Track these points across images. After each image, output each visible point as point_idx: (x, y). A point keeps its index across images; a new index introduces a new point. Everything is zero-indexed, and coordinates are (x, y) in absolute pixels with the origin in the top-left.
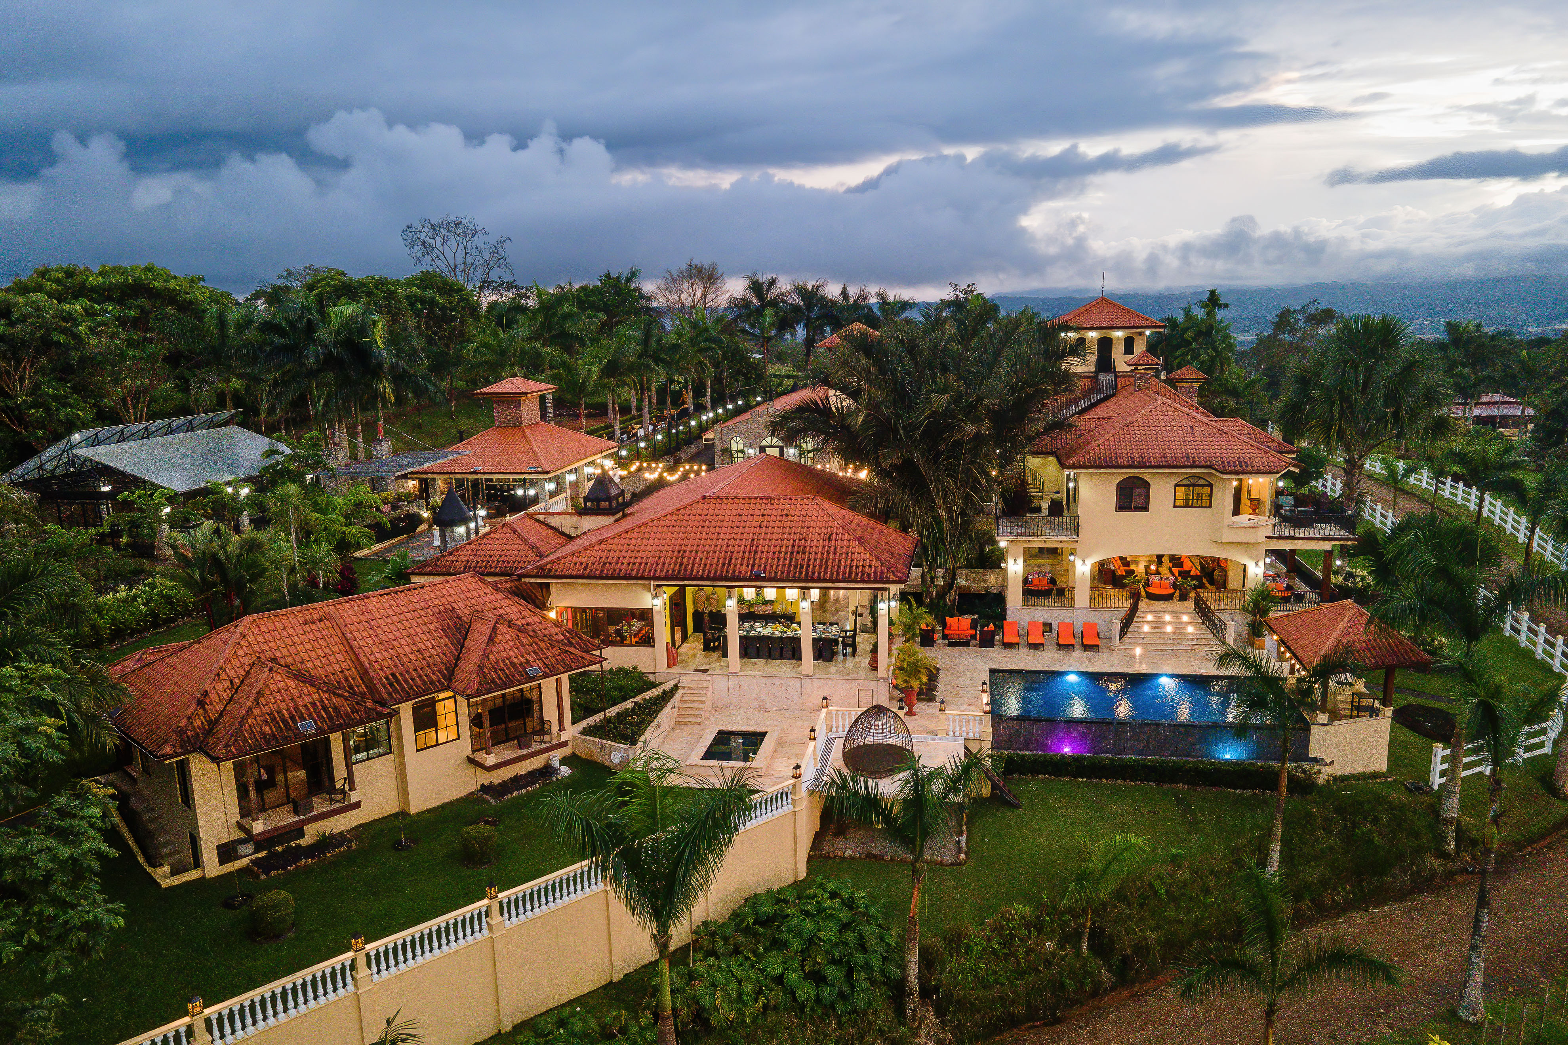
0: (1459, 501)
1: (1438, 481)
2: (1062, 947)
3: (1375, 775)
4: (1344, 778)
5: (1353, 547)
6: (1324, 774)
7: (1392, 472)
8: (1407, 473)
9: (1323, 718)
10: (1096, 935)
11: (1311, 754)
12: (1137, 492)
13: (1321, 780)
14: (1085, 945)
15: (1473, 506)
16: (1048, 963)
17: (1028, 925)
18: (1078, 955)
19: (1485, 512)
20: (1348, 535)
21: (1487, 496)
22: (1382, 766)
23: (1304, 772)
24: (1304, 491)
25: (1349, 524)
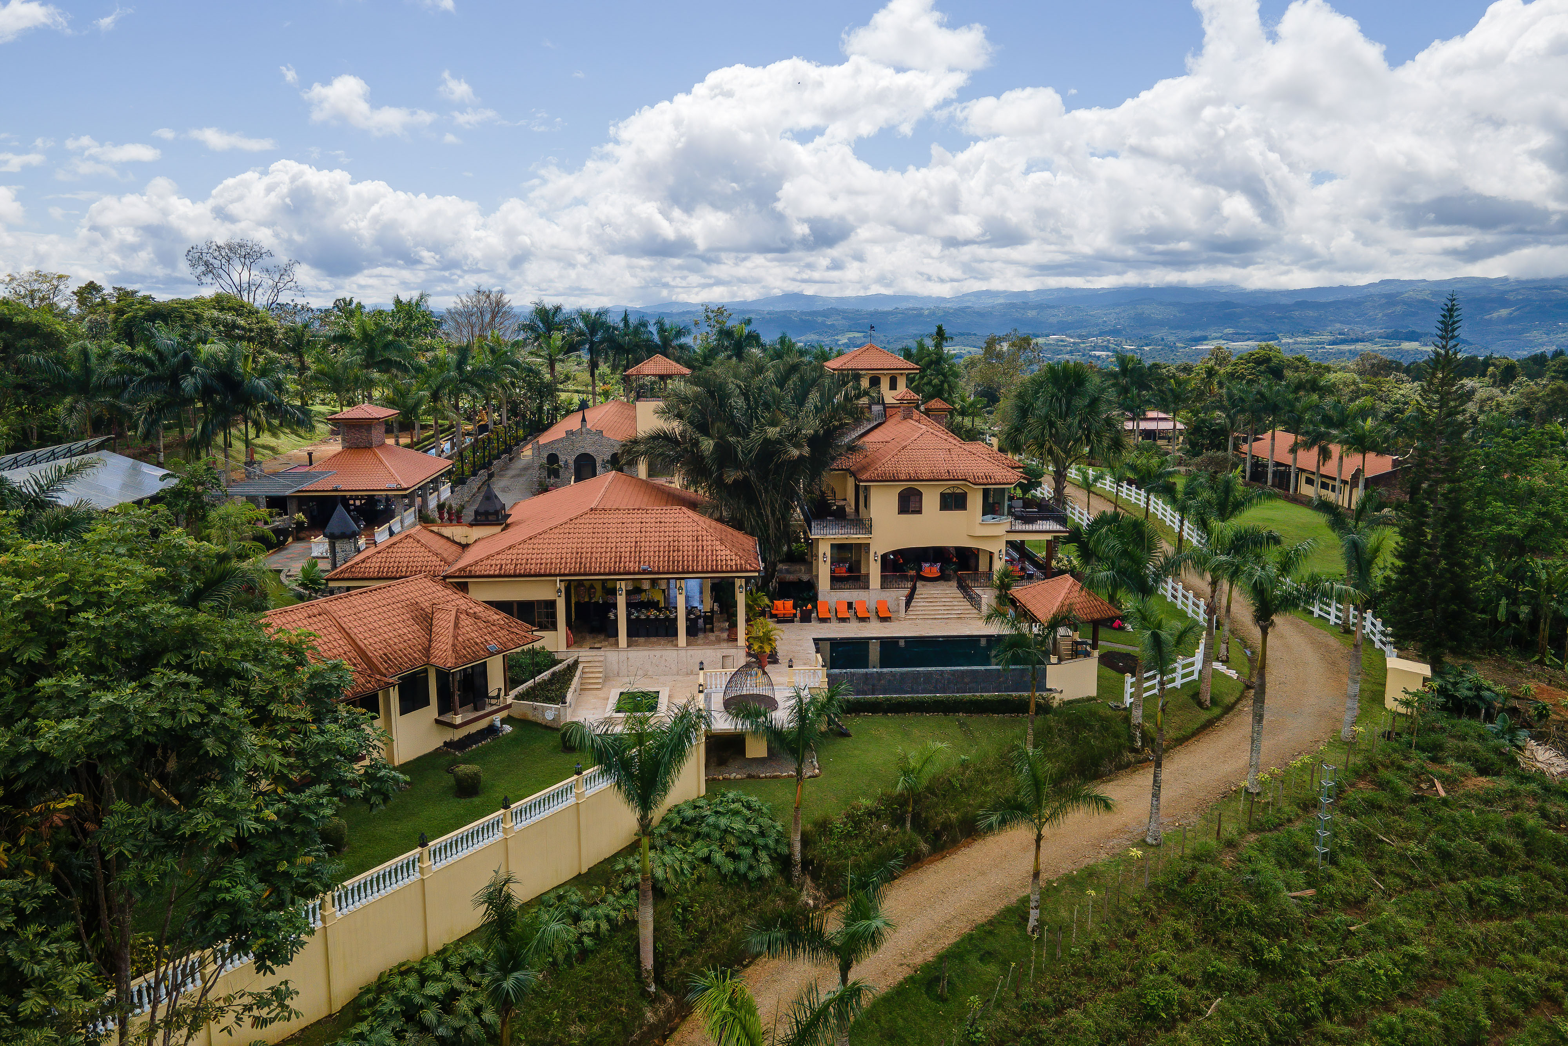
0: (1133, 500)
1: (1118, 485)
2: (894, 827)
3: (1089, 699)
4: (1070, 702)
5: (1065, 537)
6: (1057, 700)
7: (1086, 478)
8: (1096, 480)
9: (1054, 659)
10: (916, 817)
11: (1048, 687)
12: (912, 499)
13: (1055, 704)
14: (908, 825)
15: (1143, 505)
16: (885, 839)
17: (870, 814)
18: (905, 832)
19: (1151, 509)
20: (1062, 528)
21: (1152, 497)
22: (1093, 692)
23: (1044, 698)
24: (1028, 496)
25: (1062, 520)
